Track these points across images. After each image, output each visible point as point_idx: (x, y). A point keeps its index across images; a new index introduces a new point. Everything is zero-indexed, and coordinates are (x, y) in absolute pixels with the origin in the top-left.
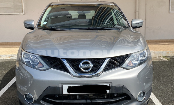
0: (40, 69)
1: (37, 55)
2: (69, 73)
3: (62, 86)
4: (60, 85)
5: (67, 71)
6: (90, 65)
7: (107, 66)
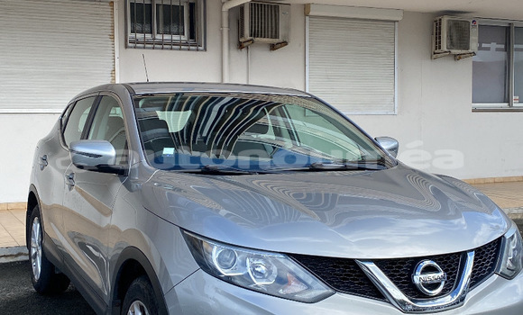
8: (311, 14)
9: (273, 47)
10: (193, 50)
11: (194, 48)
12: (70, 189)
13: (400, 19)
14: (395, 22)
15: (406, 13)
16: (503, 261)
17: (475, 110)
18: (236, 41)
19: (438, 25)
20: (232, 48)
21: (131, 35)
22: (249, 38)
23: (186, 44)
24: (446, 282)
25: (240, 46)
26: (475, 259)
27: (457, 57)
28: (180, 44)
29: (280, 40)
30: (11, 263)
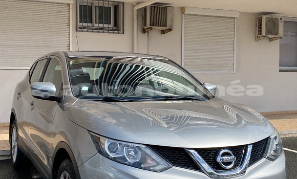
8: (186, 13)
9: (163, 32)
10: (115, 33)
11: (116, 32)
12: (32, 110)
13: (238, 16)
14: (234, 18)
15: (242, 14)
16: (269, 151)
17: (281, 71)
18: (141, 28)
19: (260, 20)
20: (139, 32)
21: (79, 24)
22: (149, 26)
23: (112, 30)
24: (235, 161)
25: (144, 31)
26: (252, 149)
27: (271, 40)
28: (108, 29)
29: (168, 28)
30: (6, 160)
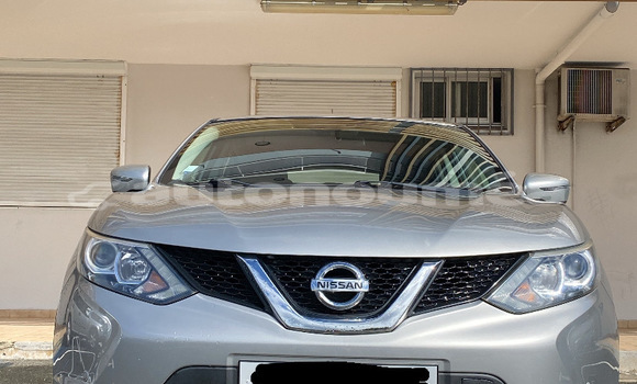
0: (155, 296)
1: (146, 246)
2: (271, 312)
3: (238, 367)
4: (230, 362)
5: (261, 303)
6: (359, 282)
7: (428, 292)
9: (610, 127)
11: (496, 131)
20: (549, 130)
22: (567, 114)
23: (487, 128)
25: (561, 127)
28: (479, 128)
29: (614, 116)
